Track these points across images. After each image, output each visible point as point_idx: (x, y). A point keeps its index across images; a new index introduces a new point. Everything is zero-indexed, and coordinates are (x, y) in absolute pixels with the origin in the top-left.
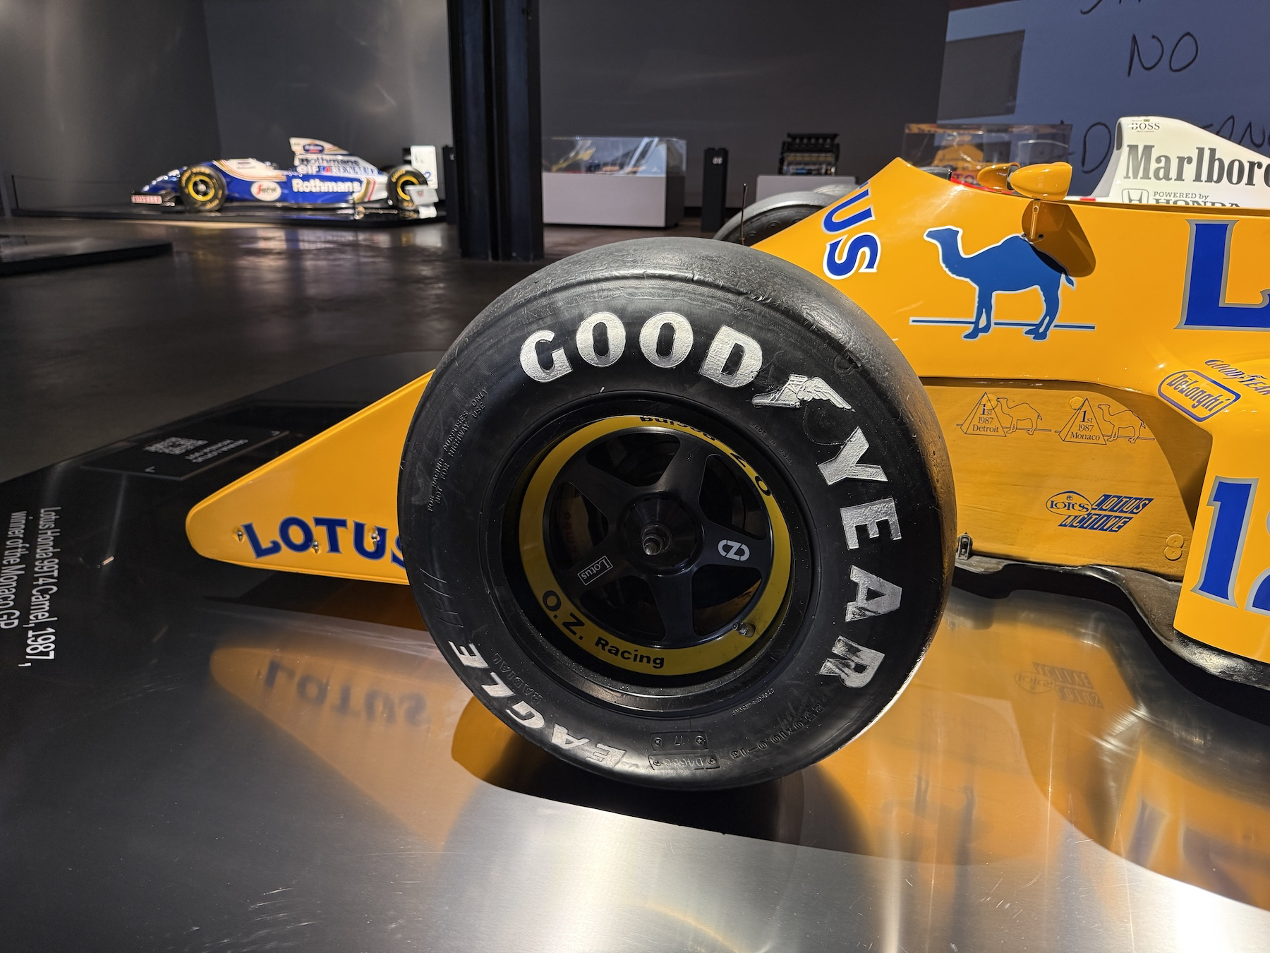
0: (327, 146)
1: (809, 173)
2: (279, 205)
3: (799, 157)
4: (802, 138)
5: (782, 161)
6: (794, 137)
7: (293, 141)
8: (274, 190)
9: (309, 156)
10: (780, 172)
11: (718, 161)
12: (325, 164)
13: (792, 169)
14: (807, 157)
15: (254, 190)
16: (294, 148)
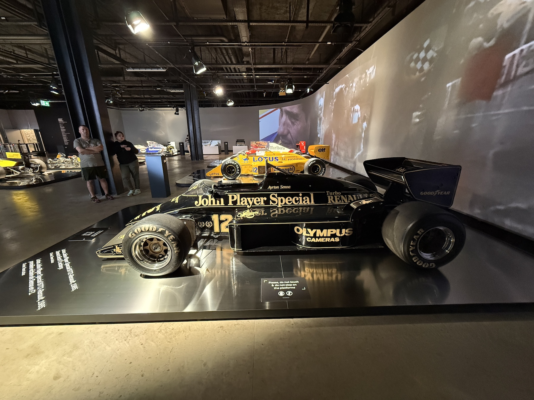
0: (154, 142)
1: (241, 145)
2: (146, 153)
3: (239, 143)
4: (239, 140)
5: (236, 144)
6: (238, 140)
7: (147, 141)
8: (145, 150)
9: (151, 144)
10: (236, 145)
11: (226, 144)
12: (154, 145)
13: (238, 145)
14: (240, 143)
15: (141, 151)
16: (147, 143)
